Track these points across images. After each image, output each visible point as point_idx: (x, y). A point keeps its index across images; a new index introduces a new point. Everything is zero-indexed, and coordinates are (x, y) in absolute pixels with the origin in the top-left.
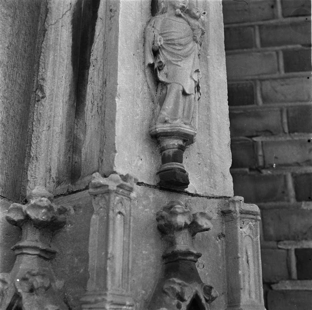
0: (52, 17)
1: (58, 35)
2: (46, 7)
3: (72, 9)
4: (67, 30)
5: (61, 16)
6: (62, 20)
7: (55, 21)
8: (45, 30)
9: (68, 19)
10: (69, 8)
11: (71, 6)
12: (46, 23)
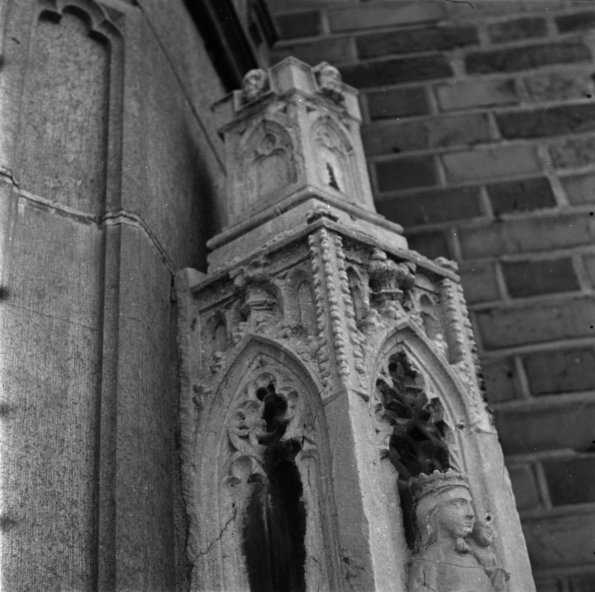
0: (200, 536)
1: (218, 576)
2: (185, 511)
3: (238, 517)
4: (234, 565)
5: (218, 532)
6: (222, 543)
7: (207, 545)
8: (191, 566)
9: (232, 541)
10: (232, 515)
11: (236, 511)
12: (188, 549)
